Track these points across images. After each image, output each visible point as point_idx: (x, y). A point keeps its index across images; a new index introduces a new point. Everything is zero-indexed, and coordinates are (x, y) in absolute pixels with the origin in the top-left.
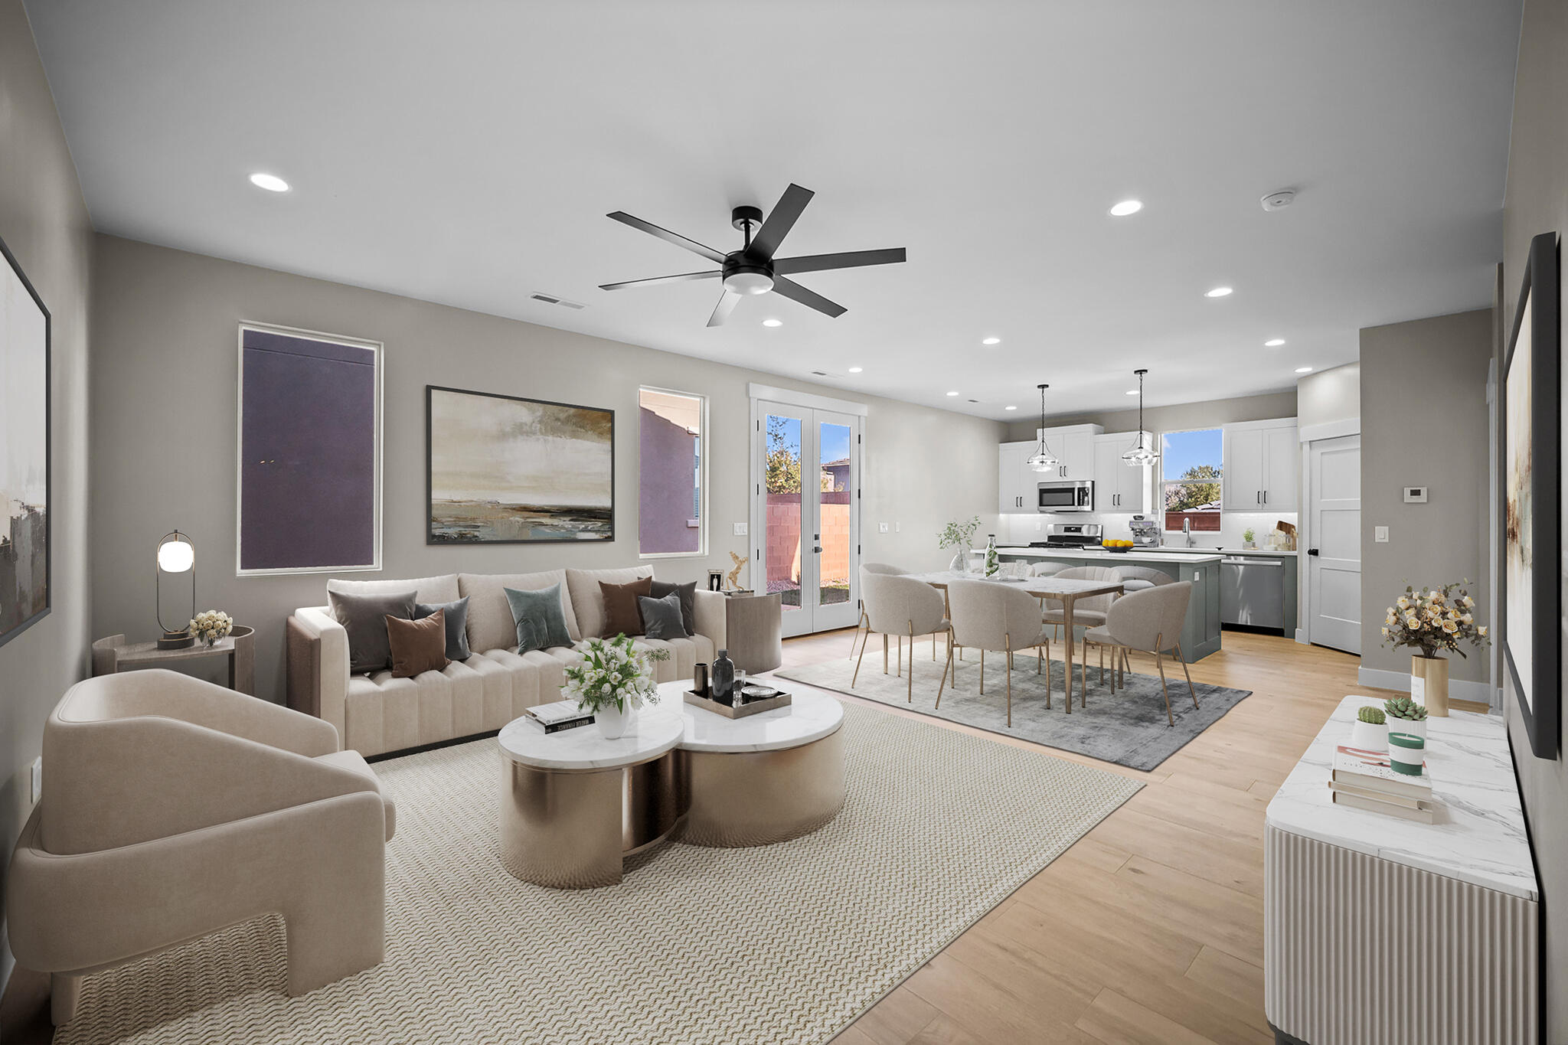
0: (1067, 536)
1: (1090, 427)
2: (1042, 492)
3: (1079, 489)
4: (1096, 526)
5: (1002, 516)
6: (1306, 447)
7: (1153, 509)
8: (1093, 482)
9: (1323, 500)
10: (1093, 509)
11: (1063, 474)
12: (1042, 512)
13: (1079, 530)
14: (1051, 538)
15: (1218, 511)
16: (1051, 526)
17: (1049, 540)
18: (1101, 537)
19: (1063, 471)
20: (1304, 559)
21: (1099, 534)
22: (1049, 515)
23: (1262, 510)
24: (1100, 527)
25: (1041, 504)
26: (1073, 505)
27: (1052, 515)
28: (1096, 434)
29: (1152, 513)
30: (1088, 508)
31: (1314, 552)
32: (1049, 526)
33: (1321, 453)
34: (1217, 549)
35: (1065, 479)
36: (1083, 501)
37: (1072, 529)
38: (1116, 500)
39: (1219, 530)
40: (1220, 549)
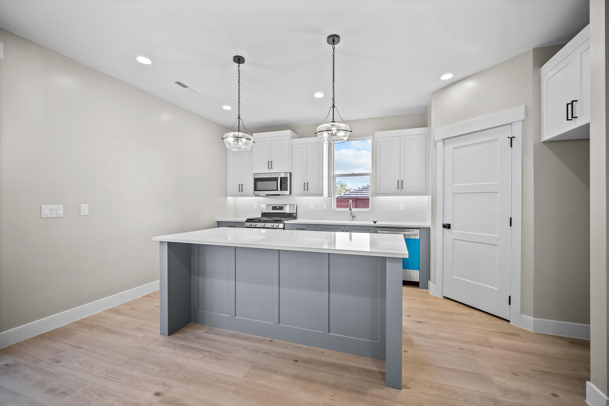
0: (274, 213)
1: (288, 132)
2: (256, 180)
3: (281, 178)
4: (293, 205)
5: (230, 199)
6: (440, 145)
7: (328, 193)
8: (291, 174)
9: (454, 185)
10: (291, 193)
11: (270, 167)
12: (257, 195)
13: (281, 208)
14: (264, 215)
15: (368, 195)
16: (264, 206)
17: (262, 216)
18: (296, 213)
19: (270, 164)
20: (437, 233)
21: (295, 212)
22: (262, 198)
23: (400, 194)
24: (295, 206)
25: (255, 189)
26: (277, 190)
27: (264, 198)
28: (292, 139)
29: (328, 196)
30: (287, 192)
31: (447, 226)
32: (262, 205)
33: (454, 148)
34: (373, 223)
35: (272, 171)
36: (284, 187)
37: (277, 208)
38: (306, 186)
39: (369, 208)
40: (375, 222)
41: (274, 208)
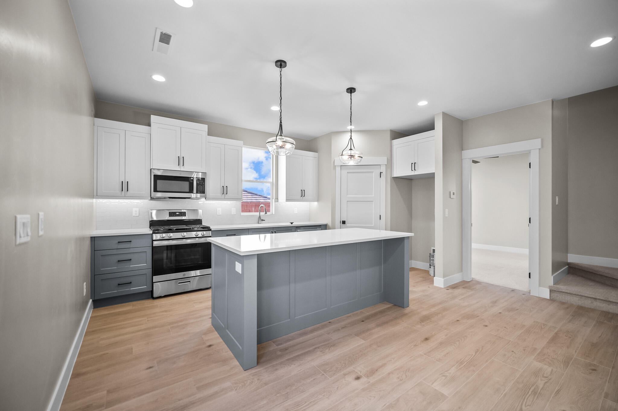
0: (170, 220)
2: (158, 178)
3: (197, 179)
6: (338, 169)
8: (206, 174)
9: (348, 196)
10: (205, 197)
11: (181, 164)
12: (153, 198)
13: (182, 214)
19: (181, 161)
25: (154, 190)
28: (208, 135)
31: (343, 222)
33: (347, 172)
34: (290, 223)
35: (182, 169)
36: (199, 190)
37: (177, 213)
38: (225, 191)
39: (270, 212)
40: (292, 223)
41: (172, 214)
